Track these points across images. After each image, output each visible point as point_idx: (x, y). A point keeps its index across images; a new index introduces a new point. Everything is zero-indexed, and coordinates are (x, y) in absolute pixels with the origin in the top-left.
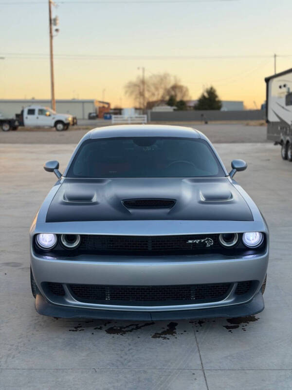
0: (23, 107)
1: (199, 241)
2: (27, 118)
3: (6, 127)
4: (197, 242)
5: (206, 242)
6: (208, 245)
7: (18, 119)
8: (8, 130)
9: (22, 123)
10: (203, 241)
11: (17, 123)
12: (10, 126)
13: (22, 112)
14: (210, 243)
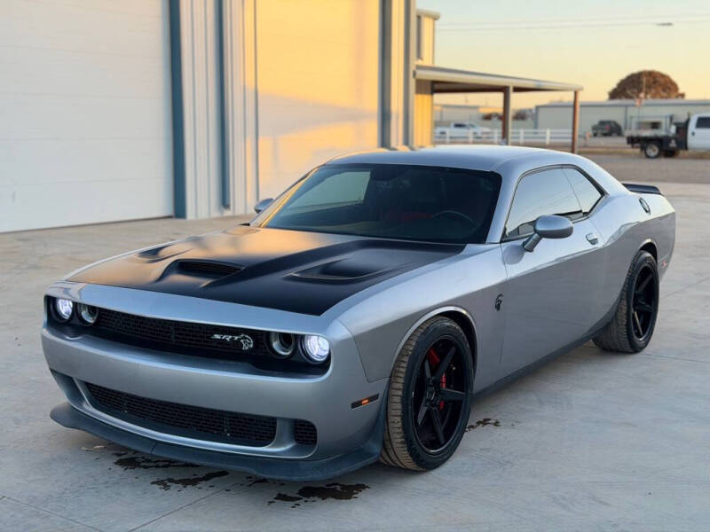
0: (689, 115)
1: (230, 337)
2: (693, 134)
3: (654, 150)
4: (228, 339)
5: (242, 341)
6: (245, 348)
7: (678, 136)
8: (657, 157)
9: (683, 144)
10: (236, 338)
11: (673, 144)
12: (661, 150)
13: (687, 122)
14: (248, 344)
